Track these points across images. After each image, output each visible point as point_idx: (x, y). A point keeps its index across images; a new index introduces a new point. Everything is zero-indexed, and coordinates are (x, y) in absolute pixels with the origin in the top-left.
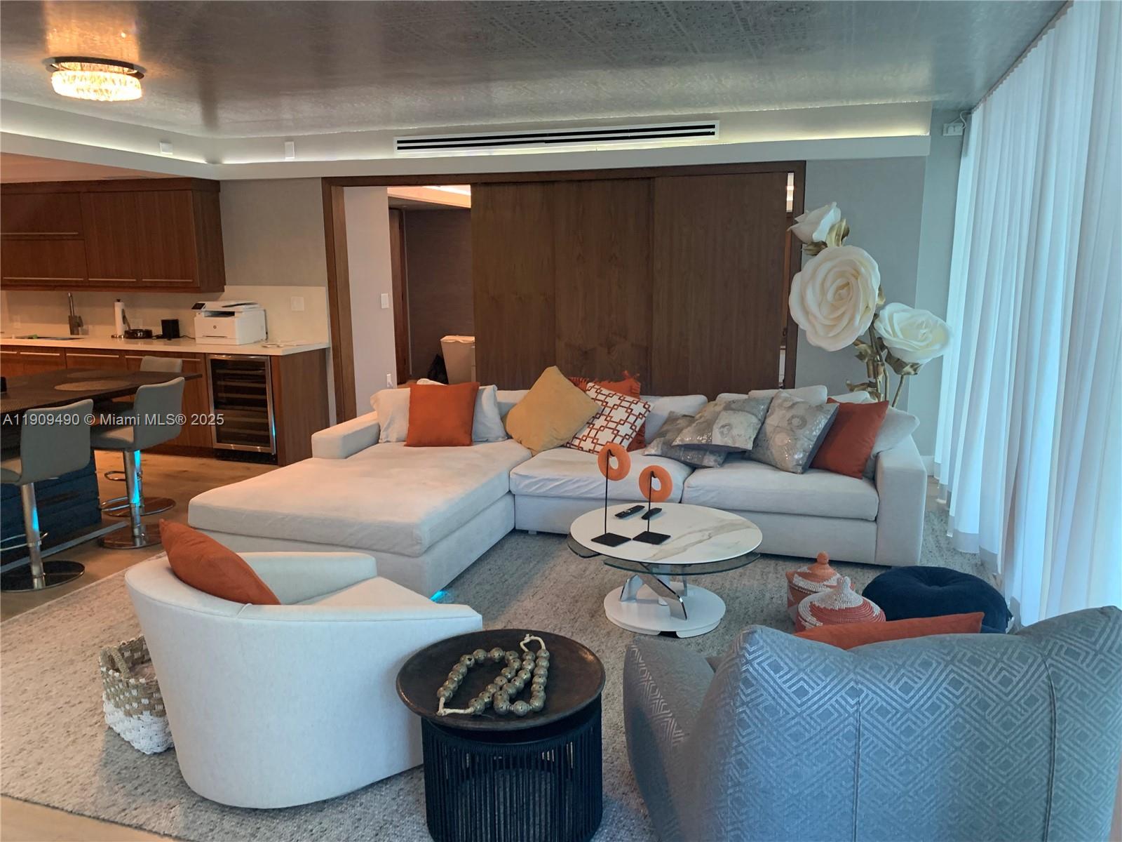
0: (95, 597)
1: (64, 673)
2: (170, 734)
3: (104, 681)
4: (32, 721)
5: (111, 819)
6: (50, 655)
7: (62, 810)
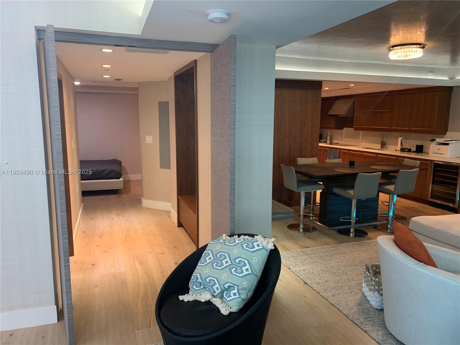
0: (369, 246)
1: (353, 268)
2: (383, 304)
3: (365, 275)
4: (340, 280)
5: (357, 324)
6: (350, 261)
7: (342, 313)
